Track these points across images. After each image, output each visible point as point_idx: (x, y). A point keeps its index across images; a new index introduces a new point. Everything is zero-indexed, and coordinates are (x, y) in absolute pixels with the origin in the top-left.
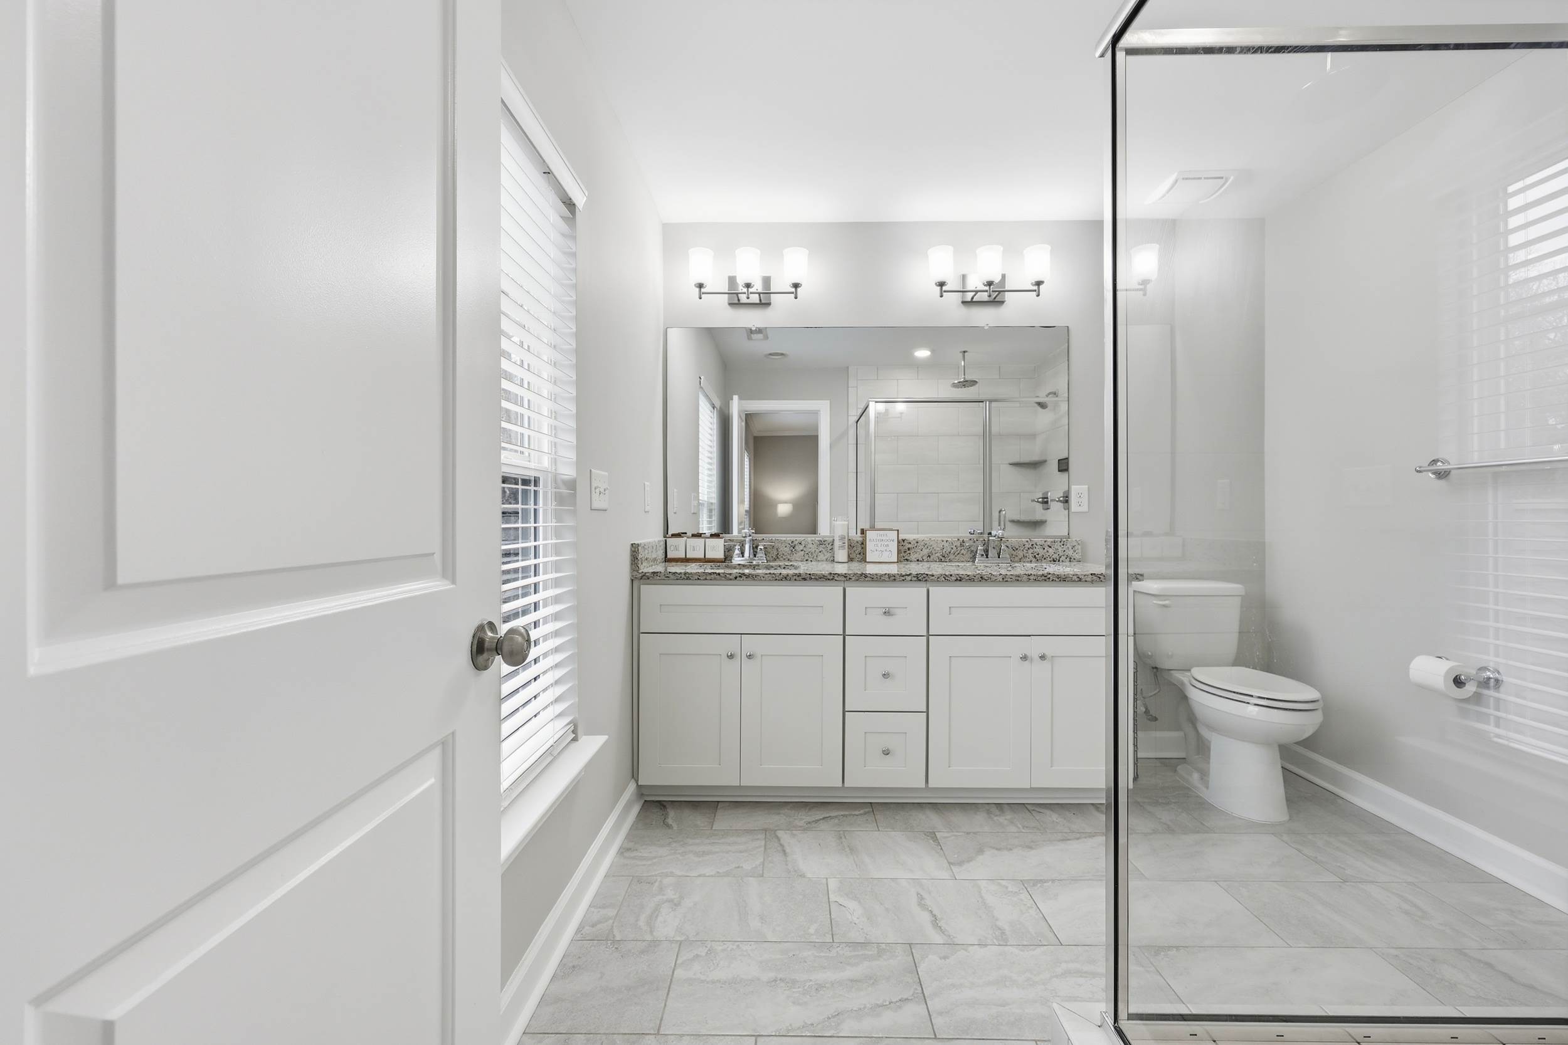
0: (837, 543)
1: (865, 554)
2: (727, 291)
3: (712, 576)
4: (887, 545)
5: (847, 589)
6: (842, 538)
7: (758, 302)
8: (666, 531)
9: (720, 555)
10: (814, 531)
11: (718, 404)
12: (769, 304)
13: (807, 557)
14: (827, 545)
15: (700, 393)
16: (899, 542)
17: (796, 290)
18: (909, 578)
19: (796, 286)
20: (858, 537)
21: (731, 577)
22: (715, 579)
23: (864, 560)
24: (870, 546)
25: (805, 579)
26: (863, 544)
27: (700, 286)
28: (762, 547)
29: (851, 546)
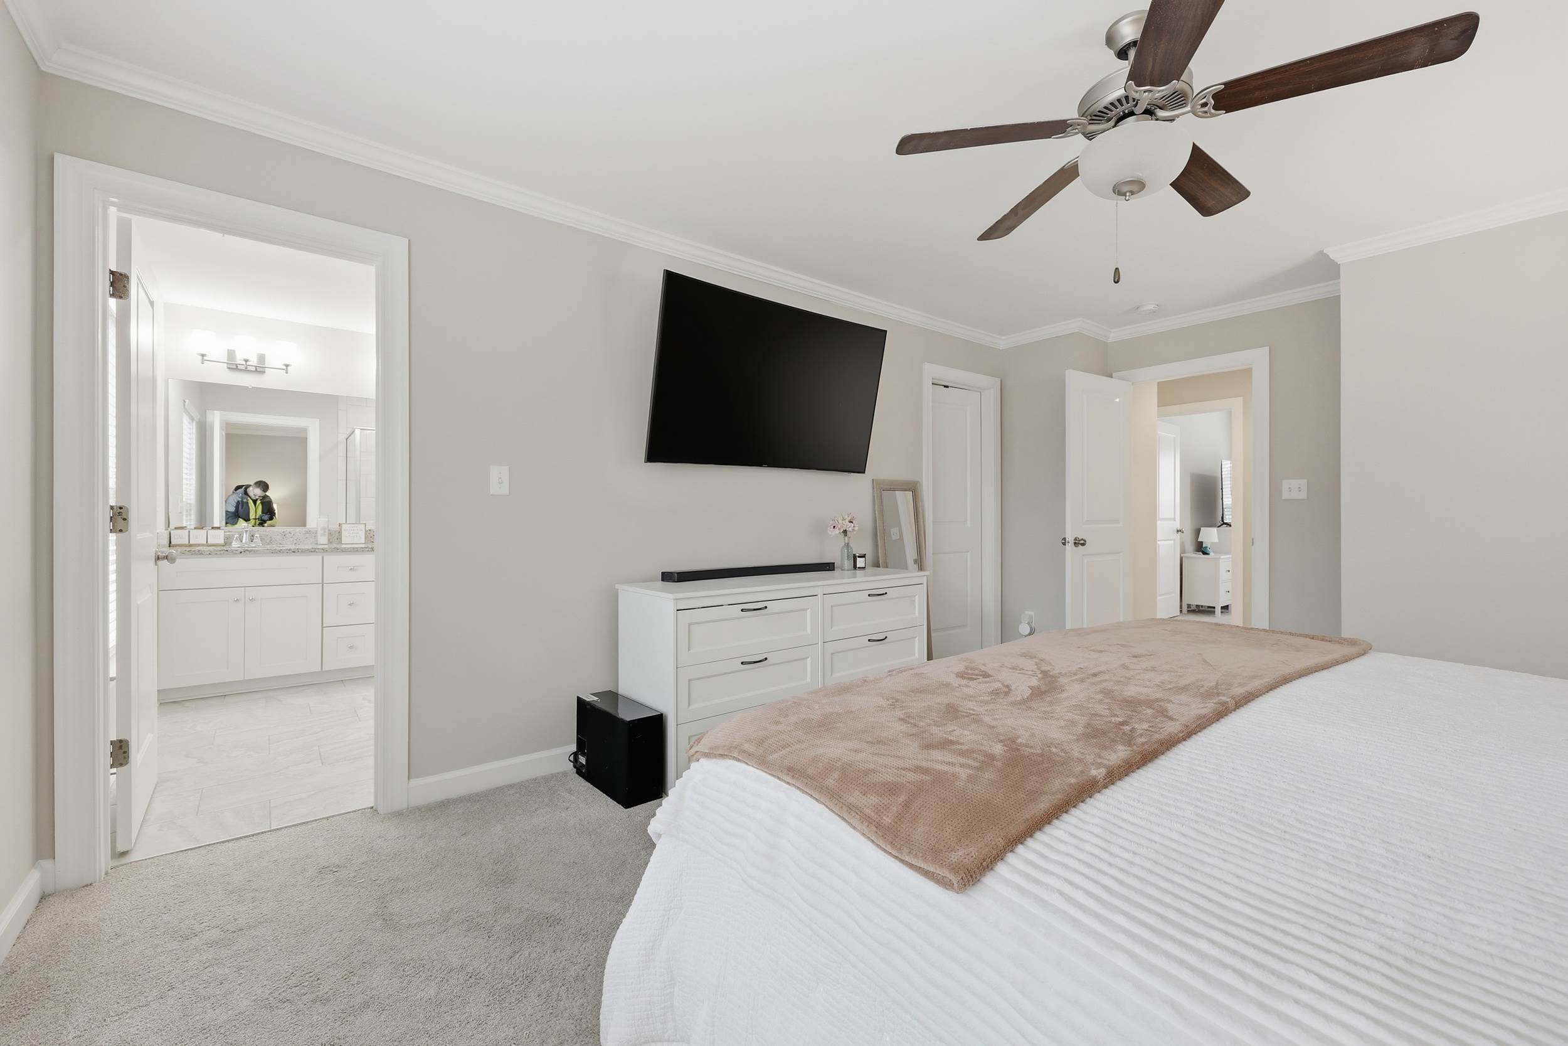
0: (320, 532)
1: (341, 539)
2: (226, 361)
3: (222, 552)
4: (358, 533)
5: (325, 557)
6: (324, 529)
7: (254, 370)
8: (167, 526)
9: (222, 541)
10: (304, 525)
11: (197, 416)
12: (264, 372)
13: (295, 542)
14: (313, 534)
15: (184, 414)
16: (366, 531)
17: (287, 369)
18: (367, 549)
19: (287, 366)
20: (335, 527)
21: (237, 552)
22: (223, 553)
23: (340, 543)
24: (344, 534)
25: (294, 552)
26: (340, 532)
27: (203, 355)
28: (258, 535)
29: (330, 534)
